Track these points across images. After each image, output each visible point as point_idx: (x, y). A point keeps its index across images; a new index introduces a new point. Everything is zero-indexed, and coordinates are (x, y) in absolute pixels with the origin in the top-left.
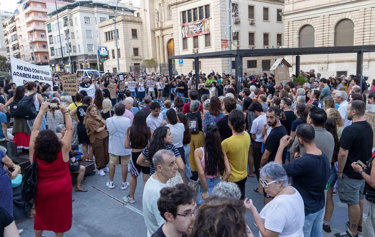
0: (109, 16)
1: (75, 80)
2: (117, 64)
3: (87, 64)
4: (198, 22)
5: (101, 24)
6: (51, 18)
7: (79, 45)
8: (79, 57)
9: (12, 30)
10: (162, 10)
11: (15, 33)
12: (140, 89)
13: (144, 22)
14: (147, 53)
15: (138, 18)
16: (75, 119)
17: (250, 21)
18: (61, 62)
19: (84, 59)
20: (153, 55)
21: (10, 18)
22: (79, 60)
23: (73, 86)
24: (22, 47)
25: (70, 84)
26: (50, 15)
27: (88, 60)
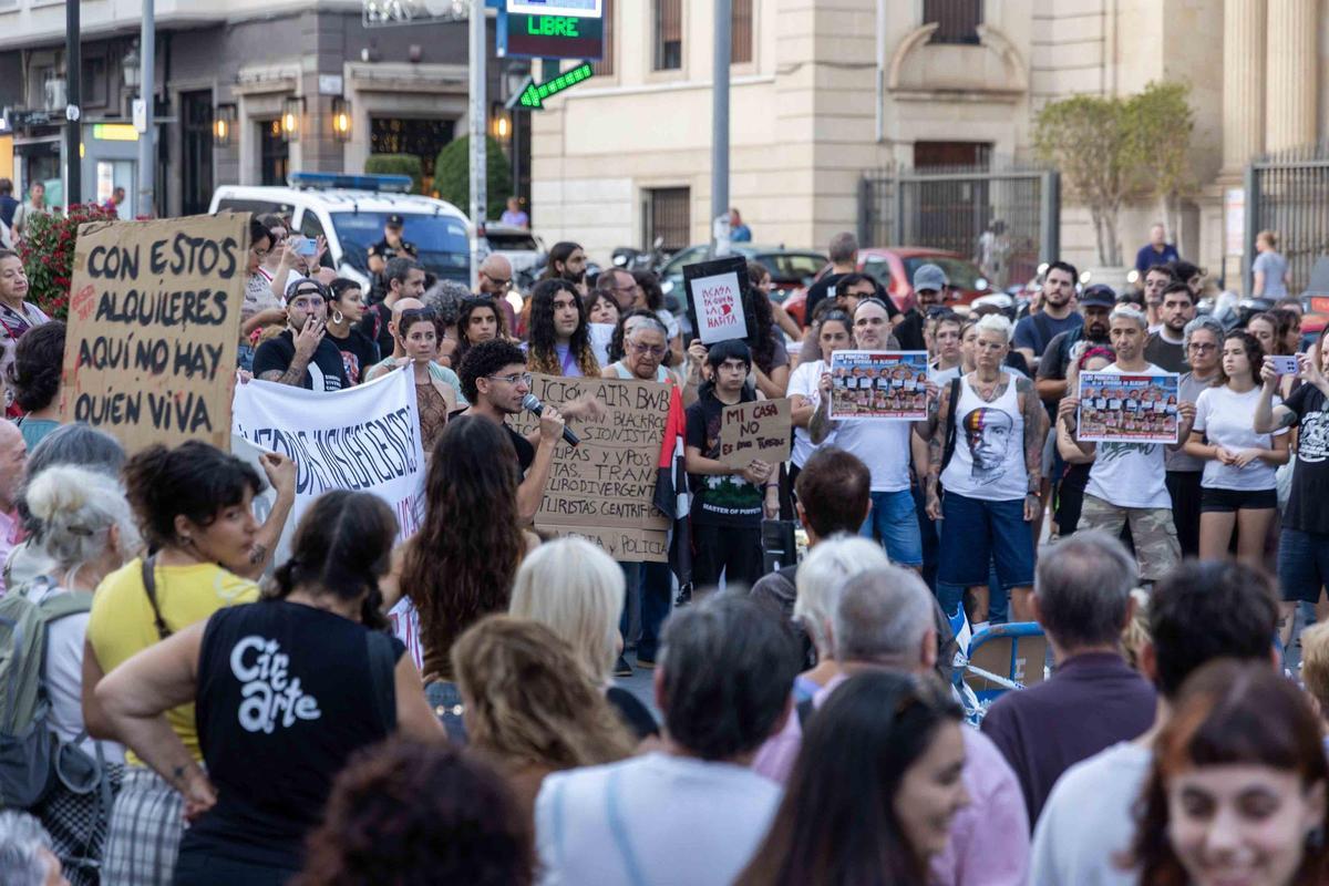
1: (214, 283)
2: (706, 137)
3: (342, 123)
8: (254, 32)
12: (978, 463)
16: (167, 767)
18: (42, 94)
19: (311, 63)
20: (1173, 45)
22: (248, 73)
23: (189, 362)
25: (153, 332)
27: (360, 70)
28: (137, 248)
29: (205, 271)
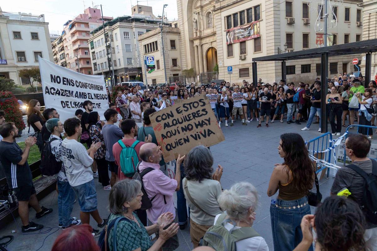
0: (146, 30)
3: (127, 77)
4: (246, 25)
5: (140, 38)
6: (93, 35)
7: (119, 59)
8: (119, 70)
9: (60, 50)
10: (200, 18)
11: (63, 52)
13: (182, 32)
14: (186, 63)
15: (176, 29)
17: (305, 20)
19: (124, 72)
20: (192, 65)
21: (58, 39)
22: (119, 73)
24: (69, 64)
26: (92, 33)
28: (171, 111)
29: (196, 107)
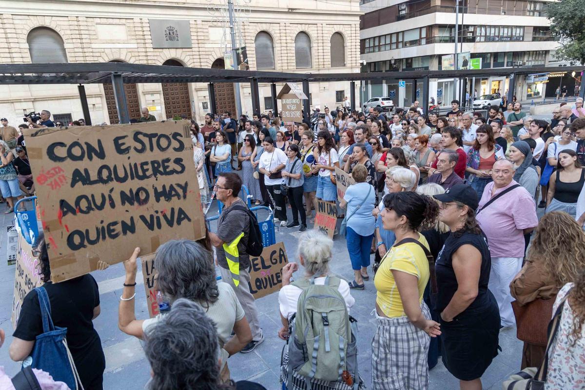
1: (172, 155)
23: (165, 194)
28: (99, 141)
29: (162, 149)
